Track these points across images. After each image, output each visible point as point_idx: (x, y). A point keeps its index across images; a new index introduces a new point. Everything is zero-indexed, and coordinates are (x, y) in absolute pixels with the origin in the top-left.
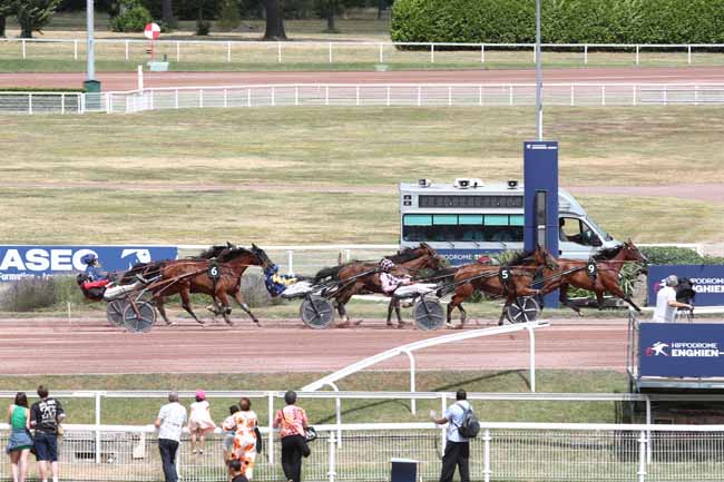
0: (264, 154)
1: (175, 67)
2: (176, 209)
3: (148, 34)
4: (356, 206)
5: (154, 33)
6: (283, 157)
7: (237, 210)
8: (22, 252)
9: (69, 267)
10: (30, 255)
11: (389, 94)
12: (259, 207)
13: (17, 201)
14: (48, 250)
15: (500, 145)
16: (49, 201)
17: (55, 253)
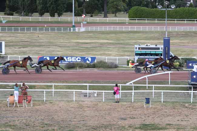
0: (108, 39)
1: (88, 23)
2: (93, 50)
3: (83, 17)
4: (127, 49)
5: (84, 17)
6: (111, 40)
7: (105, 50)
8: (67, 58)
9: (75, 61)
10: (68, 58)
11: (130, 28)
12: (109, 50)
13: (63, 48)
14: (72, 57)
15: (152, 38)
16: (69, 48)
17: (73, 58)
